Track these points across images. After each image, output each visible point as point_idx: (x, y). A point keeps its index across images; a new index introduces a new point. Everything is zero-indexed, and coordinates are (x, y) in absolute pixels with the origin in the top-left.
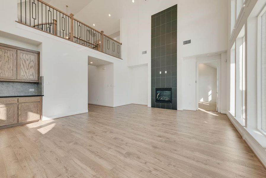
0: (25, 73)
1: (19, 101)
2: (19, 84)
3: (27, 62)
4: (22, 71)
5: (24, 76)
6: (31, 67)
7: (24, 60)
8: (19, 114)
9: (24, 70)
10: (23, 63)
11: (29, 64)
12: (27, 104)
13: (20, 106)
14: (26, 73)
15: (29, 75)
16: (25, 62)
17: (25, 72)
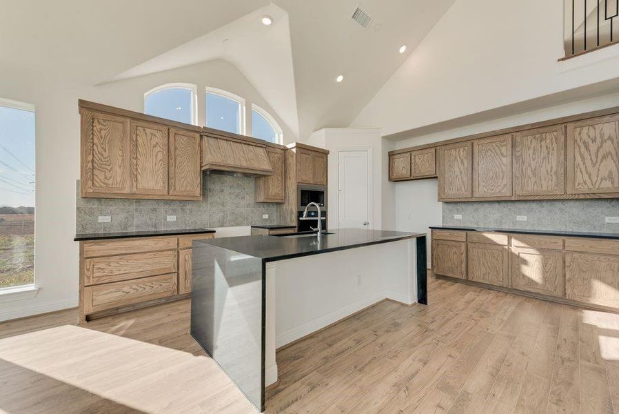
0: (586, 177)
1: (566, 245)
2: (577, 203)
3: (593, 147)
4: (579, 173)
5: (585, 183)
6: (604, 157)
7: (584, 142)
8: (567, 277)
9: (583, 170)
10: (580, 152)
11: (598, 151)
12: (589, 257)
13: (568, 259)
14: (590, 176)
15: (599, 179)
16: (587, 147)
17: (587, 173)
